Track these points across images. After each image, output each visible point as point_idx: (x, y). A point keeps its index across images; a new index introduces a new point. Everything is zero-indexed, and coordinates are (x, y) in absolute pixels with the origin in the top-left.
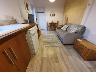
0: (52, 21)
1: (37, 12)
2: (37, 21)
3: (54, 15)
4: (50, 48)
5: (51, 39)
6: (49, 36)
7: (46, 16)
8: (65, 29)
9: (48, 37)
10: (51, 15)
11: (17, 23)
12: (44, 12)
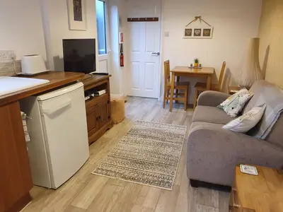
0: (196, 61)
1: (129, 20)
2: (122, 58)
3: (207, 33)
4: (121, 182)
5: (150, 148)
6: (153, 134)
7: (167, 35)
8: (236, 111)
9: (145, 136)
10: (188, 33)
11: (24, 72)
12: (156, 19)
